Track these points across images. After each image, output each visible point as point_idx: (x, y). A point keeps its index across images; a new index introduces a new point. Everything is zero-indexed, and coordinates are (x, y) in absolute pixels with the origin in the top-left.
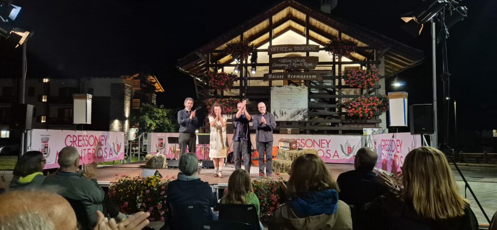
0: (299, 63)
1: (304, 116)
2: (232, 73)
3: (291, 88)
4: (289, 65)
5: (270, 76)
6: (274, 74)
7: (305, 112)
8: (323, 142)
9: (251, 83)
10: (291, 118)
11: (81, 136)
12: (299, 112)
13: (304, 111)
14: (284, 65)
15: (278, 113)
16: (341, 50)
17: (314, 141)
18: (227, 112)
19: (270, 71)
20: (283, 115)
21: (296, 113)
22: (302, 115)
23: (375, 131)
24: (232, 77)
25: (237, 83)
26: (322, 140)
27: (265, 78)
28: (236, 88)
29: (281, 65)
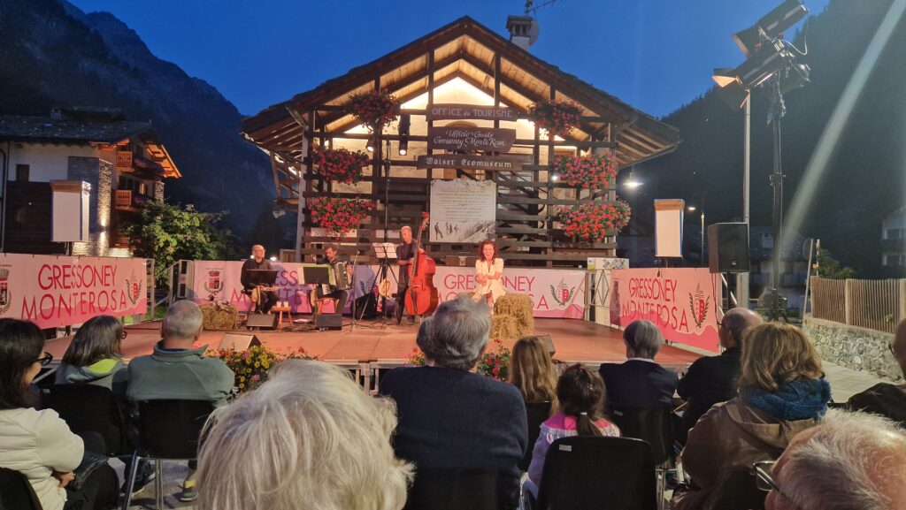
0: (482, 139)
1: (489, 235)
2: (359, 151)
3: (467, 184)
4: (464, 142)
5: (430, 160)
6: (436, 157)
7: (490, 227)
8: (521, 280)
9: (395, 172)
10: (466, 238)
11: (69, 267)
12: (480, 228)
13: (488, 225)
14: (456, 142)
15: (442, 228)
16: (557, 121)
17: (506, 278)
18: (350, 224)
19: (430, 151)
20: (451, 231)
21: (475, 229)
22: (486, 232)
23: (608, 263)
24: (360, 159)
25: (368, 171)
26: (519, 277)
27: (419, 163)
28: (366, 179)
29: (449, 142)
